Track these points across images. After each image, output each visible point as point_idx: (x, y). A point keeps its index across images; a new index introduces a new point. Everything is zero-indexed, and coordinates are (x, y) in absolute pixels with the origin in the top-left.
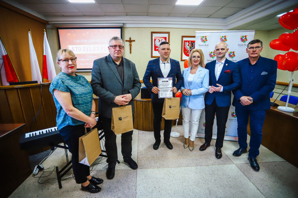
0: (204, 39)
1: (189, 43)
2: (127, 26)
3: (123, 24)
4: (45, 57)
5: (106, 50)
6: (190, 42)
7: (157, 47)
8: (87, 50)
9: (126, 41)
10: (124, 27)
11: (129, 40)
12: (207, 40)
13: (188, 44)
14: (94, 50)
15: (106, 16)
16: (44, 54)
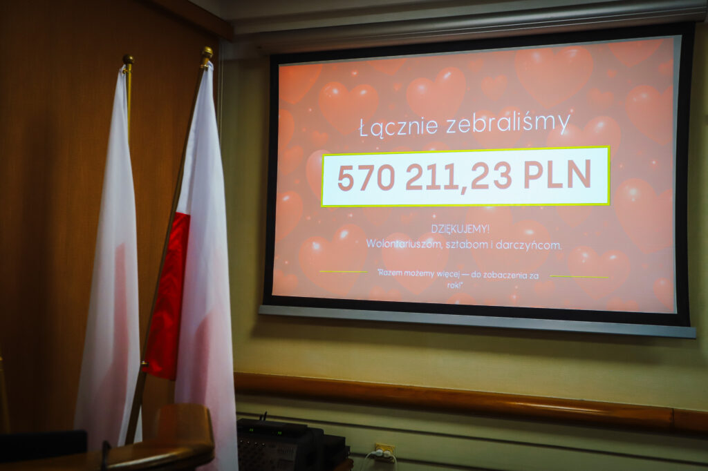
4: (182, 225)
5: (560, 186)
8: (434, 186)
14: (475, 186)
16: (182, 208)
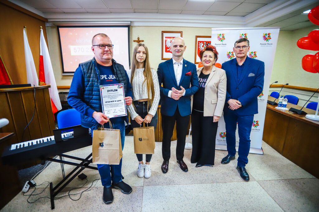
0: (221, 37)
1: (204, 44)
2: (135, 24)
3: (131, 22)
4: (41, 58)
6: (205, 42)
7: (168, 49)
8: (91, 52)
9: (134, 41)
10: (132, 25)
11: (137, 40)
12: (224, 39)
13: (202, 45)
15: (111, 13)
16: (41, 54)
